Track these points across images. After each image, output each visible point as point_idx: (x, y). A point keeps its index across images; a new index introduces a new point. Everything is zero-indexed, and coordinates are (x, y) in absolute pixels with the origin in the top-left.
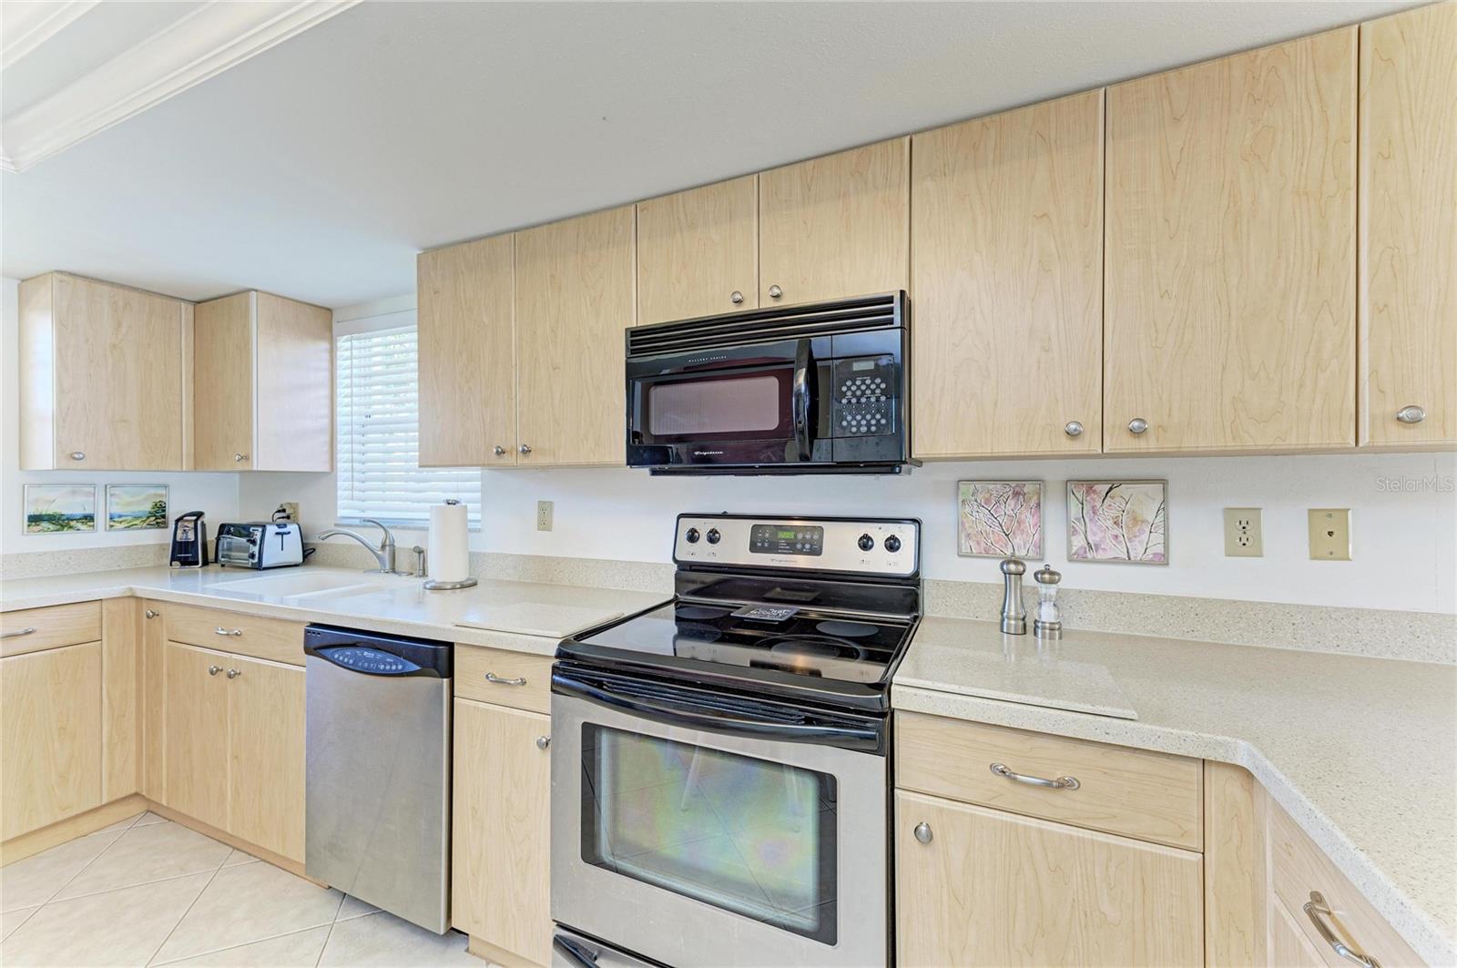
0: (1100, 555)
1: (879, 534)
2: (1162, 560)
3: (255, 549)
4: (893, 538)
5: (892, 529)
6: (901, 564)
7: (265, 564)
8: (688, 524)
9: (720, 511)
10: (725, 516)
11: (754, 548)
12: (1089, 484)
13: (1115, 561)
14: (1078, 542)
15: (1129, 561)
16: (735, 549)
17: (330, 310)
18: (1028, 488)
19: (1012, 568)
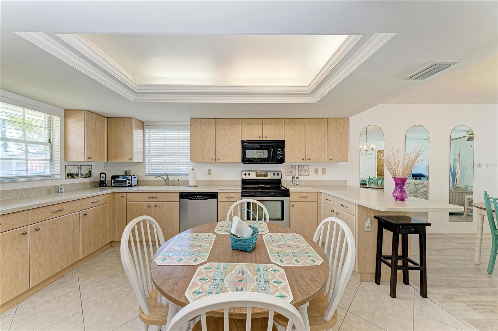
0: (302, 175)
1: (276, 173)
2: (309, 175)
3: (130, 181)
4: (278, 173)
5: (278, 172)
6: (279, 177)
7: (132, 185)
8: (244, 173)
9: (249, 170)
10: (250, 171)
11: (256, 176)
12: (301, 166)
13: (304, 176)
14: (300, 173)
15: (305, 176)
16: (253, 176)
17: (143, 122)
18: (294, 166)
19: (293, 177)
